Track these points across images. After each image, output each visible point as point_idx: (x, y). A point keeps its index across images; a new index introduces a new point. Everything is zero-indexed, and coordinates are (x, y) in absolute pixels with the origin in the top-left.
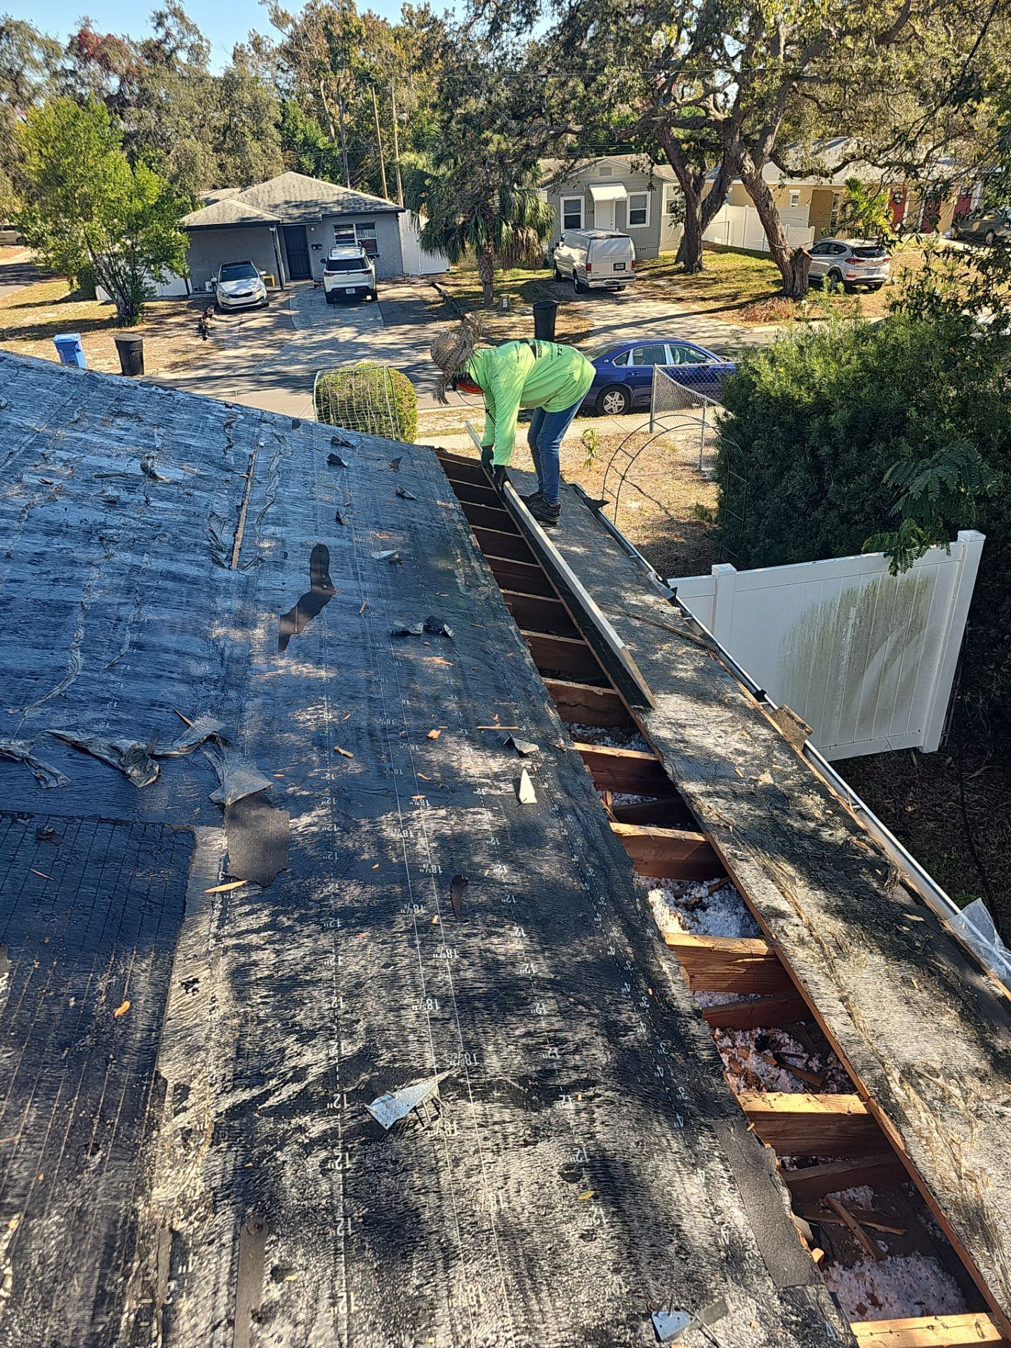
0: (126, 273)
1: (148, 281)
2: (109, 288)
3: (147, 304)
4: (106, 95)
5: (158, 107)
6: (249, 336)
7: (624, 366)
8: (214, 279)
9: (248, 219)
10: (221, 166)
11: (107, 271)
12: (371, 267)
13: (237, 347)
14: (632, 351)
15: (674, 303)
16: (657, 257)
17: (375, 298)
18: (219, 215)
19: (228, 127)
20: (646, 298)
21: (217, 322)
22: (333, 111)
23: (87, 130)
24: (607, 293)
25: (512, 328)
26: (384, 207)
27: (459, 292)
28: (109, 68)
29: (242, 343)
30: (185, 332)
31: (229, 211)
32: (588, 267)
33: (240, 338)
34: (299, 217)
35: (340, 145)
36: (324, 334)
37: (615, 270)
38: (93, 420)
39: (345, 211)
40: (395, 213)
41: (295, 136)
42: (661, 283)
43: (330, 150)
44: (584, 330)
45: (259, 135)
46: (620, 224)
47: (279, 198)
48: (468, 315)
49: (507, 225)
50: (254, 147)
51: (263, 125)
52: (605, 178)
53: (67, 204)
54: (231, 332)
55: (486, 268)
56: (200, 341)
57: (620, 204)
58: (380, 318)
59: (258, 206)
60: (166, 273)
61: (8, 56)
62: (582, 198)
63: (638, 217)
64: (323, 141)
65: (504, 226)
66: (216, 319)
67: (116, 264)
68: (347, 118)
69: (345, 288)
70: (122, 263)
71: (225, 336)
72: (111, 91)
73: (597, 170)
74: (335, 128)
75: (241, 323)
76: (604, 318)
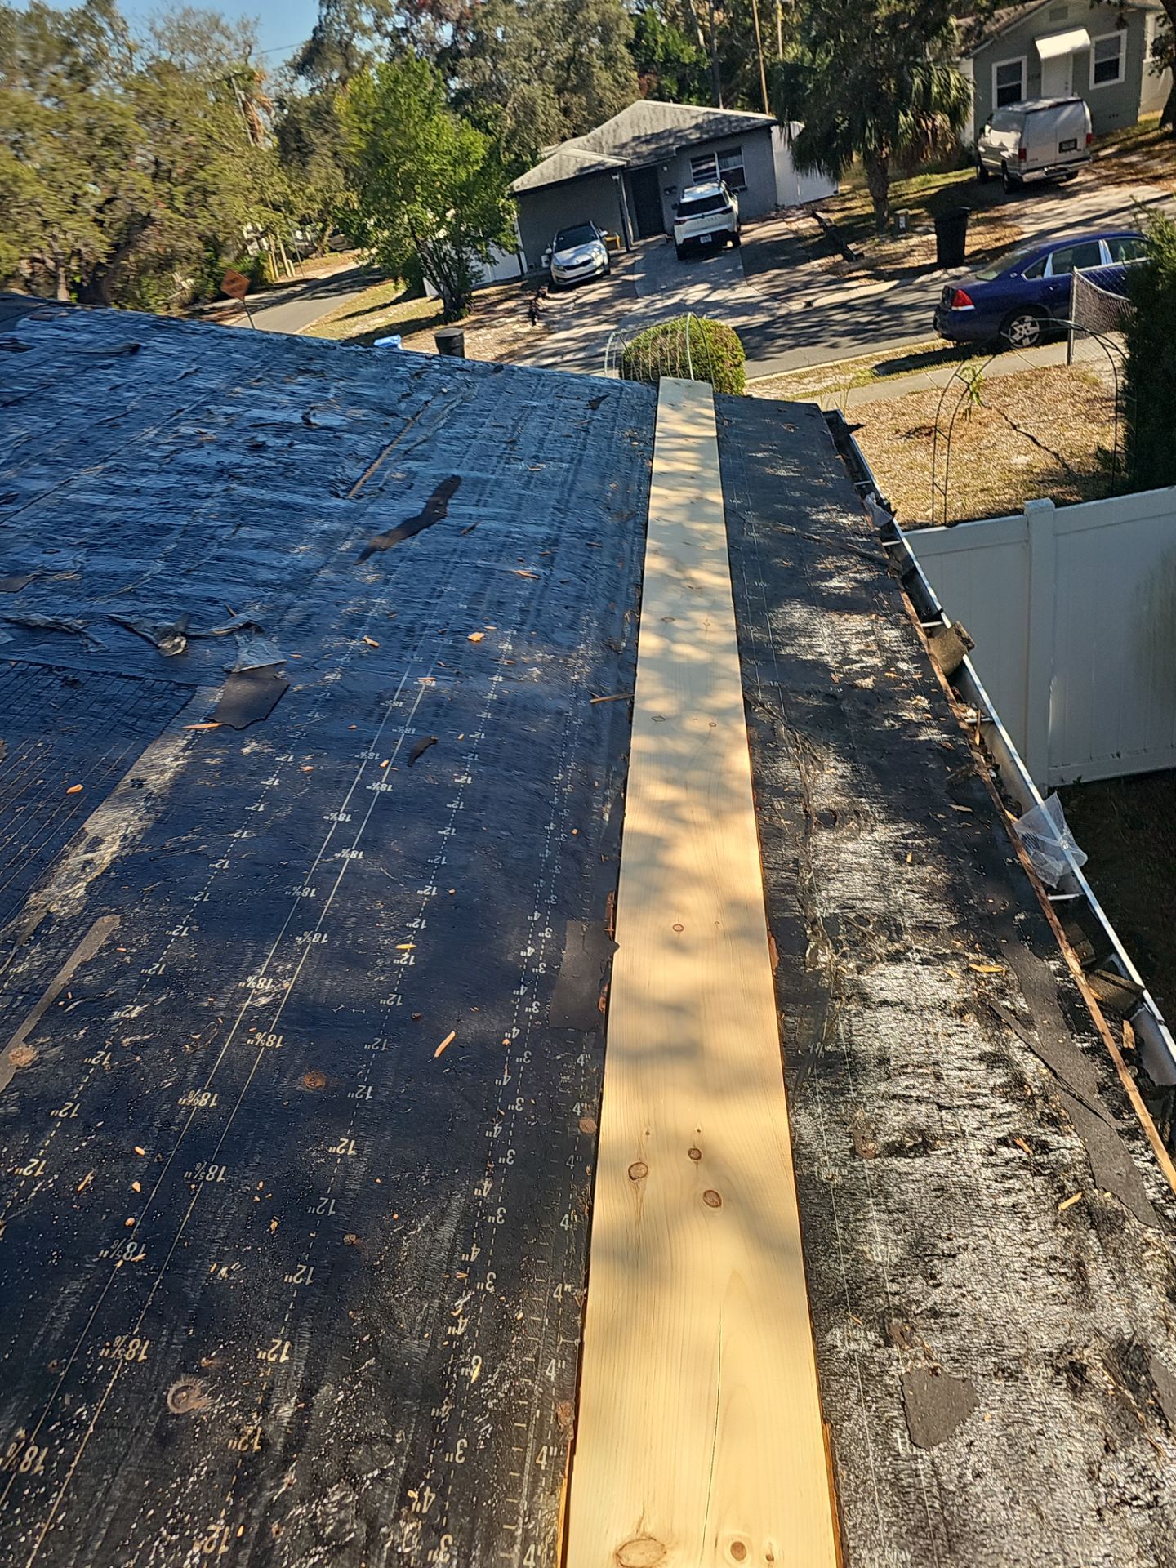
0: (452, 259)
1: (475, 264)
2: (434, 279)
3: (474, 294)
4: (438, 49)
5: (494, 52)
6: (586, 313)
7: (1039, 278)
8: (549, 250)
9: (588, 168)
10: (566, 111)
11: (432, 259)
12: (733, 203)
13: (569, 328)
14: (1051, 256)
15: (1147, 184)
16: (1135, 123)
17: (737, 243)
18: (555, 170)
19: (571, 60)
20: (1107, 184)
21: (552, 302)
22: (701, 11)
23: (407, 95)
24: (1052, 186)
25: (909, 253)
26: (752, 122)
27: (846, 218)
28: (440, 16)
29: (576, 322)
30: (514, 319)
31: (566, 164)
32: (1022, 154)
33: (575, 316)
34: (650, 154)
35: (710, 55)
36: (669, 298)
37: (1061, 150)
38: (274, 378)
39: (705, 136)
40: (766, 128)
41: (654, 52)
42: (1134, 159)
43: (697, 63)
44: (1007, 241)
45: (610, 60)
46: (1079, 84)
47: (626, 136)
48: (851, 247)
49: (906, 115)
50: (603, 77)
51: (612, 48)
52: (1061, 23)
53: (388, 187)
54: (567, 310)
55: (878, 180)
56: (529, 327)
57: (1078, 57)
58: (741, 267)
59: (601, 152)
60: (494, 251)
61: (336, 27)
62: (1024, 59)
63: (1107, 70)
64: (689, 53)
65: (902, 116)
66: (549, 299)
67: (441, 249)
68: (718, 16)
69: (698, 237)
70: (448, 247)
71: (558, 317)
72: (443, 43)
73: (1047, 15)
74: (704, 33)
75: (578, 298)
76: (1039, 218)
